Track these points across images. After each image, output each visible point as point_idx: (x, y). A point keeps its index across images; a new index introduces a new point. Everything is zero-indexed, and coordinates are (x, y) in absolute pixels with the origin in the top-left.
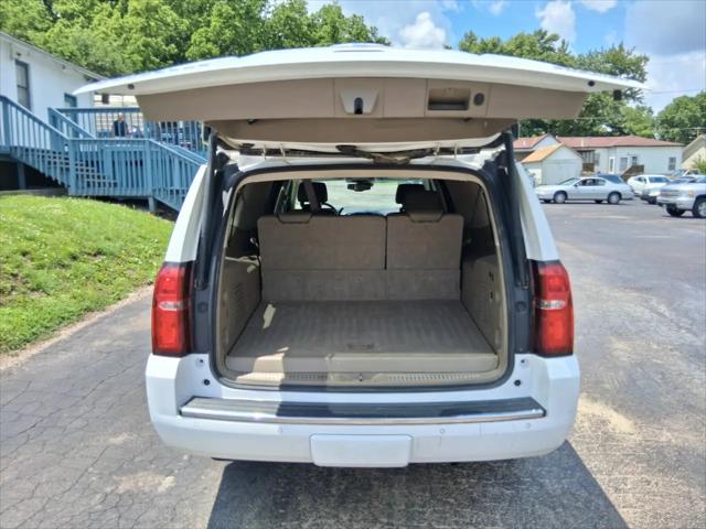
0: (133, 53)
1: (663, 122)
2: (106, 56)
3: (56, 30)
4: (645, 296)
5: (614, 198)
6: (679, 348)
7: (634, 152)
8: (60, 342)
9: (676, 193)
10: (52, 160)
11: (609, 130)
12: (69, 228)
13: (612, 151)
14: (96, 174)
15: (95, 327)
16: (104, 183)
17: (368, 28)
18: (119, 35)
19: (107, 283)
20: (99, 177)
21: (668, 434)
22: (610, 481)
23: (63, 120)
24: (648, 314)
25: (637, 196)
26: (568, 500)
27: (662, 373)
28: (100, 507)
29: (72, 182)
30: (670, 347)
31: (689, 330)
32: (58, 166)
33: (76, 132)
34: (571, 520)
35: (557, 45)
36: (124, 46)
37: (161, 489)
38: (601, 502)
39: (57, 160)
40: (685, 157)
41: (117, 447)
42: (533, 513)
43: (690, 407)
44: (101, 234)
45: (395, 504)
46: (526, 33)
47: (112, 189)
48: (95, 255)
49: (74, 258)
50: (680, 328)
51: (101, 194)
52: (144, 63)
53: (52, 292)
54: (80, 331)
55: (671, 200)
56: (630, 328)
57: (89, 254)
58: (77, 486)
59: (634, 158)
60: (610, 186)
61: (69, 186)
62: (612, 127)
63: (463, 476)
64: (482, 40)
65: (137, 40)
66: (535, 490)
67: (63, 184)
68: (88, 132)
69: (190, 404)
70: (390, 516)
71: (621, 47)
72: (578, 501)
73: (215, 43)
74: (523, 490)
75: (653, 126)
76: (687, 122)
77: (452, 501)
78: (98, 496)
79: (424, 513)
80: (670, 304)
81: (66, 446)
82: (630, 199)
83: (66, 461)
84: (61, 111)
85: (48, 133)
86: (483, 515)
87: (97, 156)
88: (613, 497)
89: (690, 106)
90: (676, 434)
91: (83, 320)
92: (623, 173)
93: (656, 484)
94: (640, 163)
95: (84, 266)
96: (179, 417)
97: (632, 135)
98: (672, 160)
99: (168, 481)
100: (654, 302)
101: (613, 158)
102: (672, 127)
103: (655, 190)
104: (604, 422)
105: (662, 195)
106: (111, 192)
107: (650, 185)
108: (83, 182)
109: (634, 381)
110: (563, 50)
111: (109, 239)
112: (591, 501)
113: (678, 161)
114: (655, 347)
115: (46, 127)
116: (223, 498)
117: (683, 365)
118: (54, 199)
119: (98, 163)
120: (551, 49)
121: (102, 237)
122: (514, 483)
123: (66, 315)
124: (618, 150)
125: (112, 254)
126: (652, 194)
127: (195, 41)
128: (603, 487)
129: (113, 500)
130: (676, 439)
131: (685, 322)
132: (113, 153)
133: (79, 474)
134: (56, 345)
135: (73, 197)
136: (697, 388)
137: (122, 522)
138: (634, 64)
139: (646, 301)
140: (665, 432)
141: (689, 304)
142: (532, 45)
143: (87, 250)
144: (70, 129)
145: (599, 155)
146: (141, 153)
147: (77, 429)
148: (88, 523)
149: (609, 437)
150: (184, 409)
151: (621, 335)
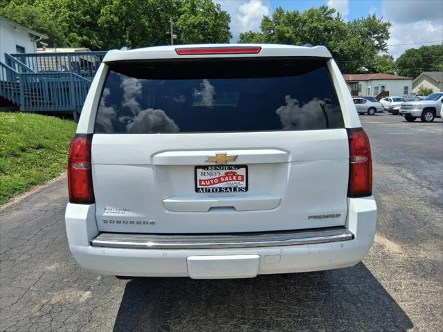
0: (62, 21)
1: (399, 65)
2: (45, 23)
3: (11, 6)
4: (398, 168)
5: (372, 111)
6: (424, 199)
7: (383, 83)
8: (14, 204)
9: (411, 107)
10: (8, 88)
11: (367, 70)
12: (19, 131)
13: (369, 83)
14: (38, 97)
15: (37, 195)
16: (43, 103)
17: (215, 5)
18: (53, 10)
19: (46, 166)
20: (40, 99)
21: (424, 253)
22: (390, 285)
23: (15, 61)
24: (401, 179)
25: (386, 110)
26: (364, 297)
27: (415, 215)
28: (38, 314)
29: (22, 102)
30: (417, 199)
31: (428, 188)
32: (12, 91)
33: (25, 69)
34: (368, 312)
35: (334, 16)
36: (56, 17)
37: (81, 300)
38: (386, 299)
39: (12, 88)
40: (414, 86)
41: (50, 273)
42: (341, 308)
43: (436, 235)
44: (41, 134)
45: (246, 304)
46: (315, 8)
47: (48, 106)
48: (37, 149)
49: (23, 150)
50: (423, 187)
51: (42, 110)
52: (69, 27)
53: (8, 172)
54: (27, 197)
55: (408, 111)
56: (391, 187)
57: (33, 148)
58: (22, 300)
59: (383, 87)
60: (369, 104)
61: (20, 105)
62: (368, 68)
63: (291, 285)
64: (288, 12)
65: (64, 13)
66: (341, 292)
67: (16, 104)
68: (31, 69)
69: (98, 238)
70: (243, 313)
71: (374, 17)
72: (370, 299)
73: (116, 15)
74: (333, 292)
75: (394, 67)
76: (414, 65)
77: (285, 301)
78: (37, 306)
79: (266, 310)
80: (414, 173)
81: (15, 273)
82: (382, 112)
83: (14, 283)
84: (14, 55)
85: (4, 69)
86: (308, 310)
87: (38, 86)
88: (393, 295)
89: (416, 55)
90: (429, 252)
91: (29, 191)
92: (376, 96)
93: (421, 285)
94: (386, 90)
95: (29, 155)
96: (90, 247)
97: (380, 73)
98: (406, 88)
99: (87, 294)
100: (404, 171)
101: (370, 87)
102: (405, 68)
103: (397, 106)
104: (382, 247)
105: (402, 108)
106: (48, 108)
107: (393, 103)
108: (29, 102)
109: (398, 220)
110: (338, 19)
111: (47, 138)
112: (379, 298)
113: (410, 88)
114: (408, 198)
115: (3, 66)
116: (125, 305)
117: (428, 210)
118: (10, 113)
119: (39, 90)
120: (331, 19)
121: (42, 137)
122: (326, 288)
123: (18, 187)
124: (373, 82)
125: (49, 148)
126: (395, 108)
127: (103, 13)
128: (386, 289)
129: (48, 308)
130: (430, 255)
131: (424, 183)
132: (49, 83)
133: (23, 292)
134: (11, 207)
135: (23, 112)
136: (438, 223)
137: (54, 324)
138: (382, 28)
139: (399, 171)
140: (422, 252)
141: (427, 172)
142: (319, 16)
143: (32, 145)
144: (20, 67)
145: (361, 85)
146: (67, 82)
147: (23, 261)
148: (29, 325)
149: (386, 256)
150: (94, 241)
151: (385, 191)
